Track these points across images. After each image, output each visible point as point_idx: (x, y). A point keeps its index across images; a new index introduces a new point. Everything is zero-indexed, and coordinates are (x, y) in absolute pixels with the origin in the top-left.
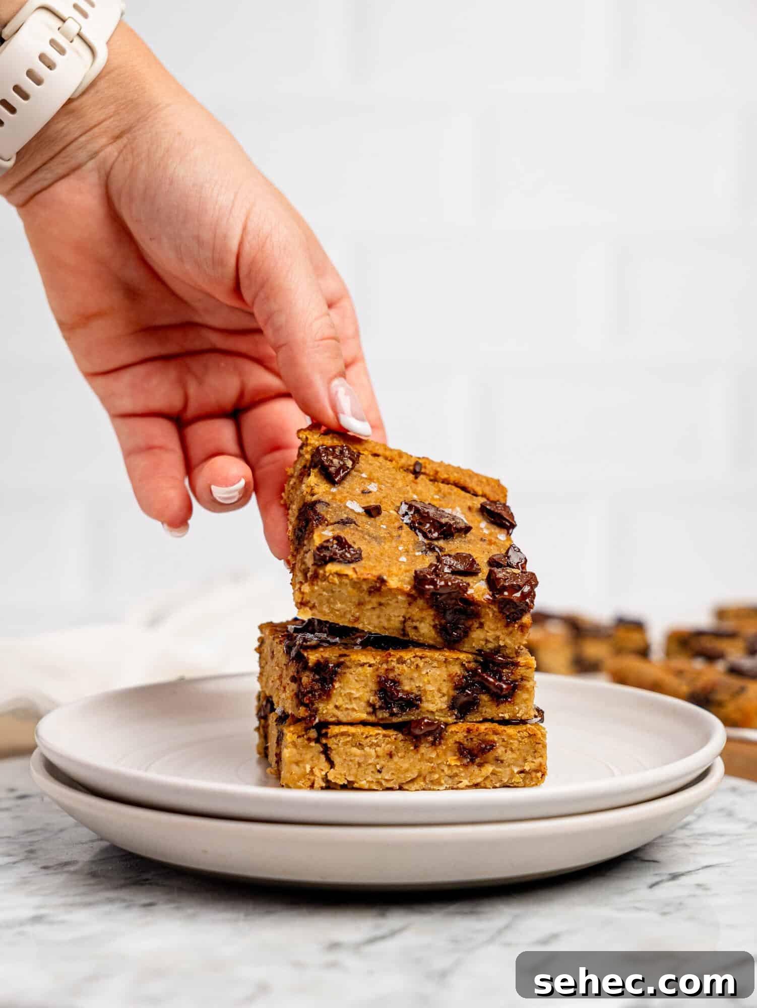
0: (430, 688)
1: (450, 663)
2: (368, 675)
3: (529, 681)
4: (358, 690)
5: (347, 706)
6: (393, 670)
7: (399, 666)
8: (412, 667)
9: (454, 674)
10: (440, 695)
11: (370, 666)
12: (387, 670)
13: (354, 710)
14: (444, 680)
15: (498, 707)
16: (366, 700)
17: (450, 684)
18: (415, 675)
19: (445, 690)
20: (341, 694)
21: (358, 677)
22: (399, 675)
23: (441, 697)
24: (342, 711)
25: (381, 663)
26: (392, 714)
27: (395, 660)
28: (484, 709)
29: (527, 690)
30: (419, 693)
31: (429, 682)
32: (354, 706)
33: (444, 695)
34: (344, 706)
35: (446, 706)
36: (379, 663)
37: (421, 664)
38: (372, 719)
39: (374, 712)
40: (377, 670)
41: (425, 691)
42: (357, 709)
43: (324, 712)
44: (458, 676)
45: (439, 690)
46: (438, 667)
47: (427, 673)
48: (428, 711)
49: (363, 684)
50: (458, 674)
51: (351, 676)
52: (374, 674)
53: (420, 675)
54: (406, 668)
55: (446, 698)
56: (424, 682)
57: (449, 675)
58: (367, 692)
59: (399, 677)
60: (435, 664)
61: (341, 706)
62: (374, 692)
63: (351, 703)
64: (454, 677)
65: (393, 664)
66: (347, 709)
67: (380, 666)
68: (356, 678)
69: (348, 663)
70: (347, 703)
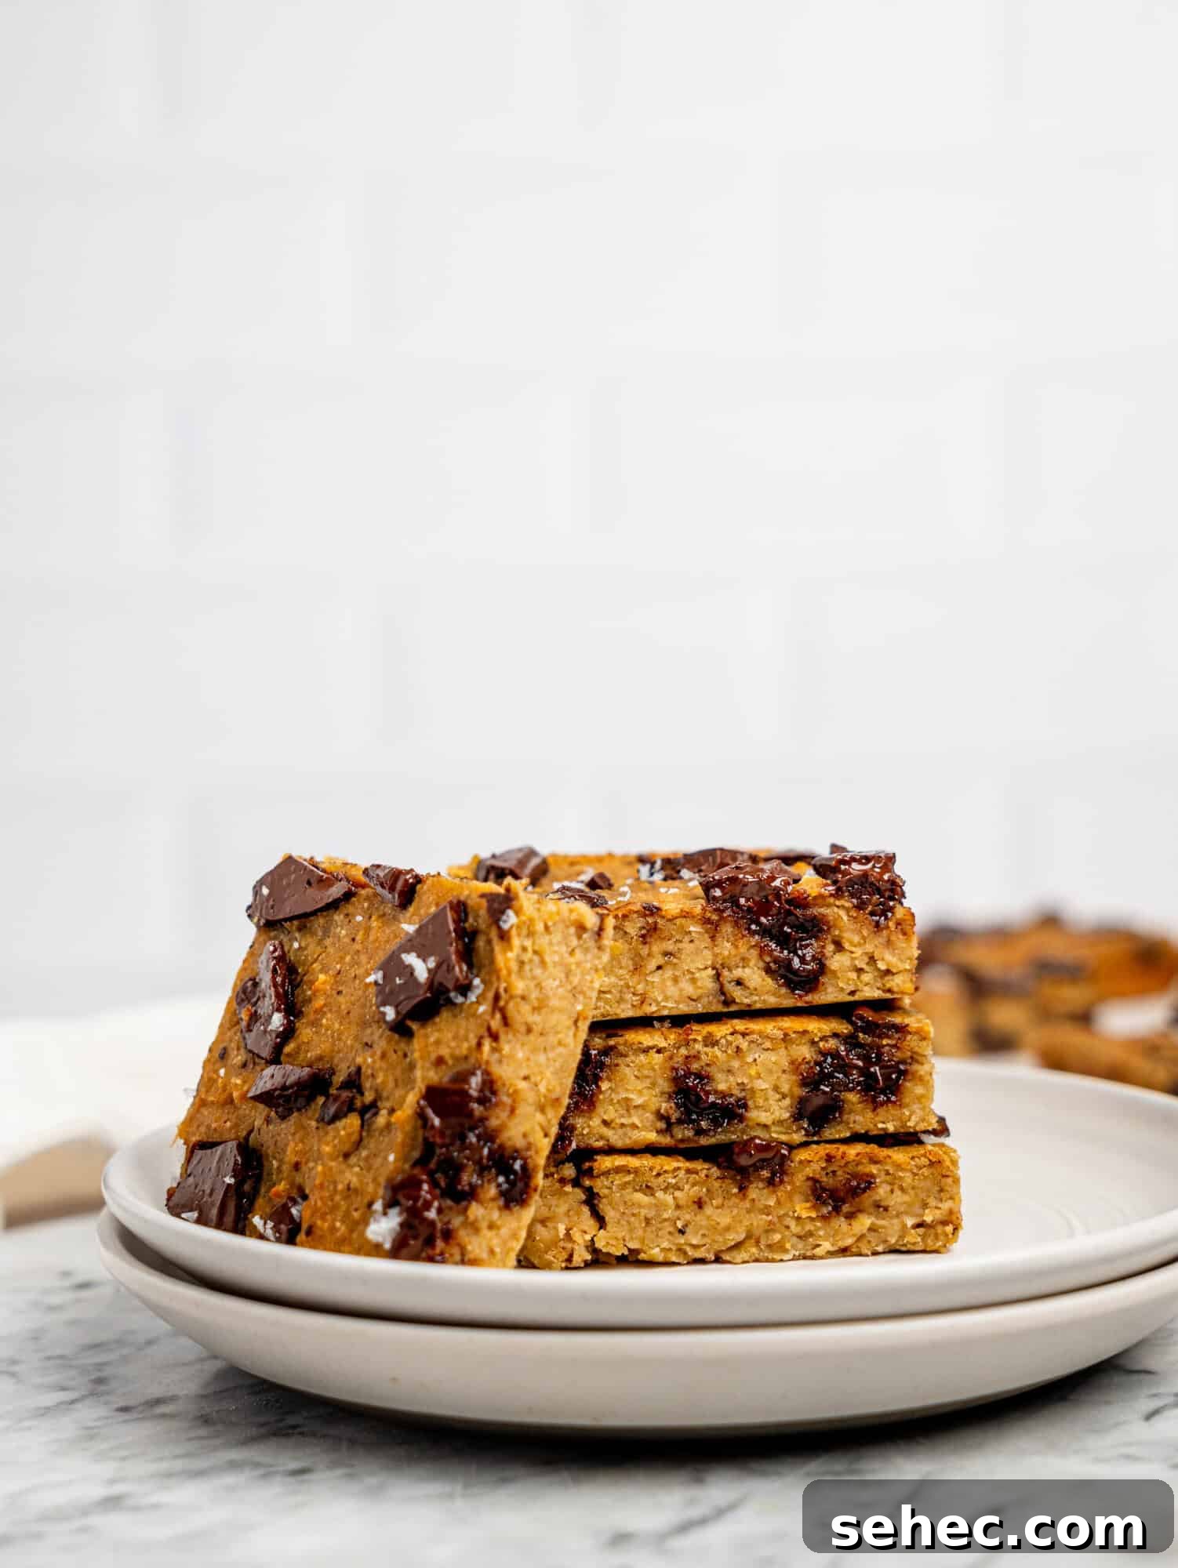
0: (761, 1085)
1: (792, 1041)
2: (656, 1067)
3: (922, 1064)
4: (640, 1092)
5: (623, 1121)
6: (697, 1057)
7: (706, 1049)
8: (729, 1052)
9: (800, 1060)
10: (778, 1096)
11: (659, 1051)
12: (687, 1057)
13: (634, 1126)
14: (784, 1071)
15: (875, 1113)
16: (653, 1107)
17: (794, 1078)
18: (736, 1064)
19: (785, 1088)
20: (612, 1100)
21: (639, 1070)
22: (708, 1065)
23: (780, 1100)
24: (614, 1128)
25: (677, 1045)
26: (700, 1132)
27: (700, 1038)
28: (852, 1117)
29: (921, 1079)
30: (743, 1094)
31: (759, 1076)
32: (636, 1120)
33: (784, 1097)
34: (618, 1121)
35: (788, 1115)
36: (674, 1046)
37: (744, 1045)
38: (666, 1140)
39: (668, 1130)
40: (671, 1058)
41: (753, 1091)
42: (640, 1125)
43: (585, 1132)
44: (807, 1063)
45: (776, 1089)
46: (772, 1050)
47: (755, 1060)
48: (758, 1124)
49: (647, 1083)
50: (807, 1060)
51: (627, 1070)
52: (667, 1065)
53: (744, 1064)
54: (719, 1053)
55: (787, 1102)
56: (750, 1076)
57: (792, 1063)
58: (656, 1096)
59: (708, 1069)
60: (768, 1044)
61: (612, 1121)
62: (667, 1096)
63: (630, 1116)
64: (800, 1064)
65: (698, 1047)
66: (623, 1125)
67: (675, 1051)
68: (636, 1073)
69: (621, 1048)
70: (622, 1116)
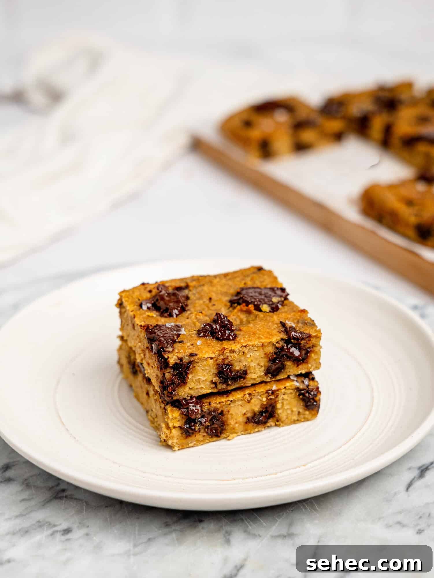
0: (253, 364)
1: (265, 346)
2: (211, 365)
3: (317, 347)
4: (204, 376)
5: (198, 387)
6: (227, 358)
7: (231, 355)
8: (240, 354)
9: (269, 353)
10: (259, 367)
11: (212, 358)
12: (223, 359)
13: (202, 388)
14: (262, 358)
15: (298, 367)
16: (210, 380)
17: (266, 360)
18: (242, 358)
19: (262, 364)
20: (193, 380)
21: (204, 367)
22: (231, 360)
23: (260, 368)
24: (194, 390)
25: (219, 355)
26: (228, 385)
27: (228, 351)
28: (288, 370)
29: (316, 352)
30: (246, 368)
31: (252, 361)
32: (203, 386)
33: (262, 367)
34: (196, 387)
35: (263, 374)
36: (218, 356)
37: (246, 351)
38: (215, 391)
39: (216, 386)
40: (217, 360)
41: (249, 367)
42: (204, 388)
43: (183, 394)
44: (272, 353)
45: (258, 365)
46: (257, 350)
47: (251, 355)
48: (251, 379)
49: (207, 371)
50: (271, 352)
51: (199, 368)
52: (215, 363)
53: (246, 357)
54: (236, 356)
55: (263, 368)
56: (249, 362)
57: (265, 354)
58: (211, 375)
59: (232, 362)
60: (256, 349)
61: (193, 388)
62: (215, 375)
63: (200, 384)
64: (268, 354)
65: (228, 354)
66: (197, 388)
67: (218, 358)
68: (202, 369)
69: (196, 361)
70: (197, 385)
